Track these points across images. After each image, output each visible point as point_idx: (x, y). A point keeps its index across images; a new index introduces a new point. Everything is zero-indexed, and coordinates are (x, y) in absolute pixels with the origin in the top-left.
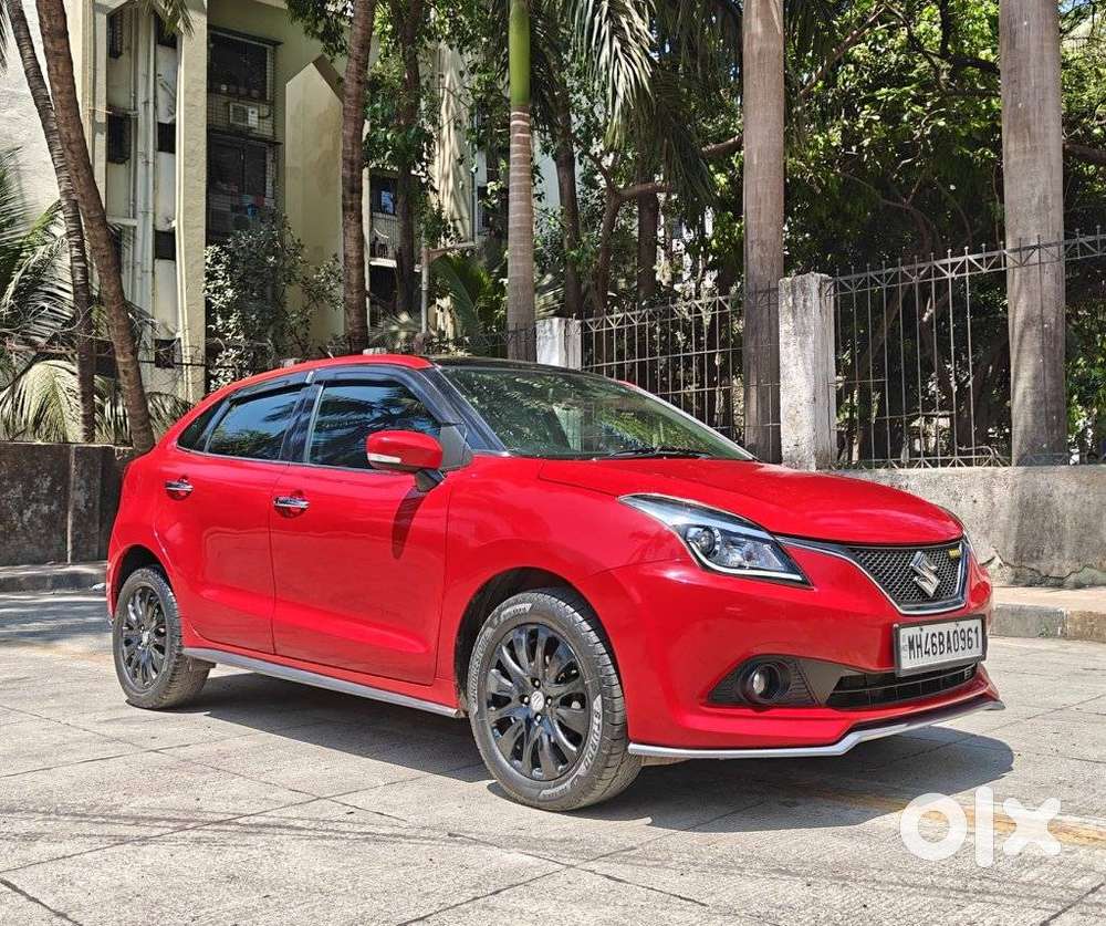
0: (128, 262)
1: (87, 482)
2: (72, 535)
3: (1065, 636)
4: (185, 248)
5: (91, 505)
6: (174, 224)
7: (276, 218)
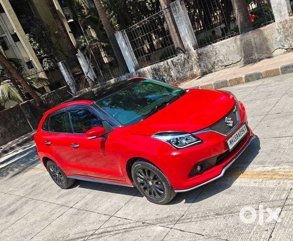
0: (9, 46)
1: (28, 111)
2: (31, 124)
3: (263, 78)
4: (21, 37)
5: (31, 116)
6: (15, 31)
7: (40, 20)
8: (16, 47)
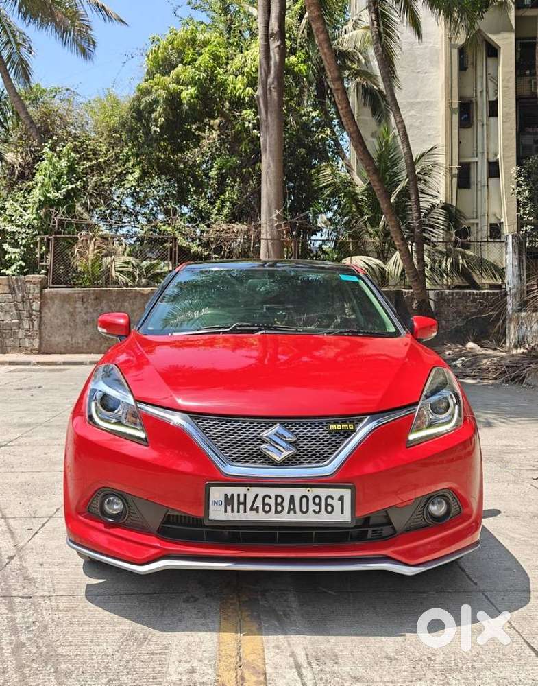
4: (504, 169)
6: (498, 157)
8: (486, 187)
